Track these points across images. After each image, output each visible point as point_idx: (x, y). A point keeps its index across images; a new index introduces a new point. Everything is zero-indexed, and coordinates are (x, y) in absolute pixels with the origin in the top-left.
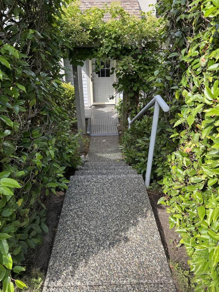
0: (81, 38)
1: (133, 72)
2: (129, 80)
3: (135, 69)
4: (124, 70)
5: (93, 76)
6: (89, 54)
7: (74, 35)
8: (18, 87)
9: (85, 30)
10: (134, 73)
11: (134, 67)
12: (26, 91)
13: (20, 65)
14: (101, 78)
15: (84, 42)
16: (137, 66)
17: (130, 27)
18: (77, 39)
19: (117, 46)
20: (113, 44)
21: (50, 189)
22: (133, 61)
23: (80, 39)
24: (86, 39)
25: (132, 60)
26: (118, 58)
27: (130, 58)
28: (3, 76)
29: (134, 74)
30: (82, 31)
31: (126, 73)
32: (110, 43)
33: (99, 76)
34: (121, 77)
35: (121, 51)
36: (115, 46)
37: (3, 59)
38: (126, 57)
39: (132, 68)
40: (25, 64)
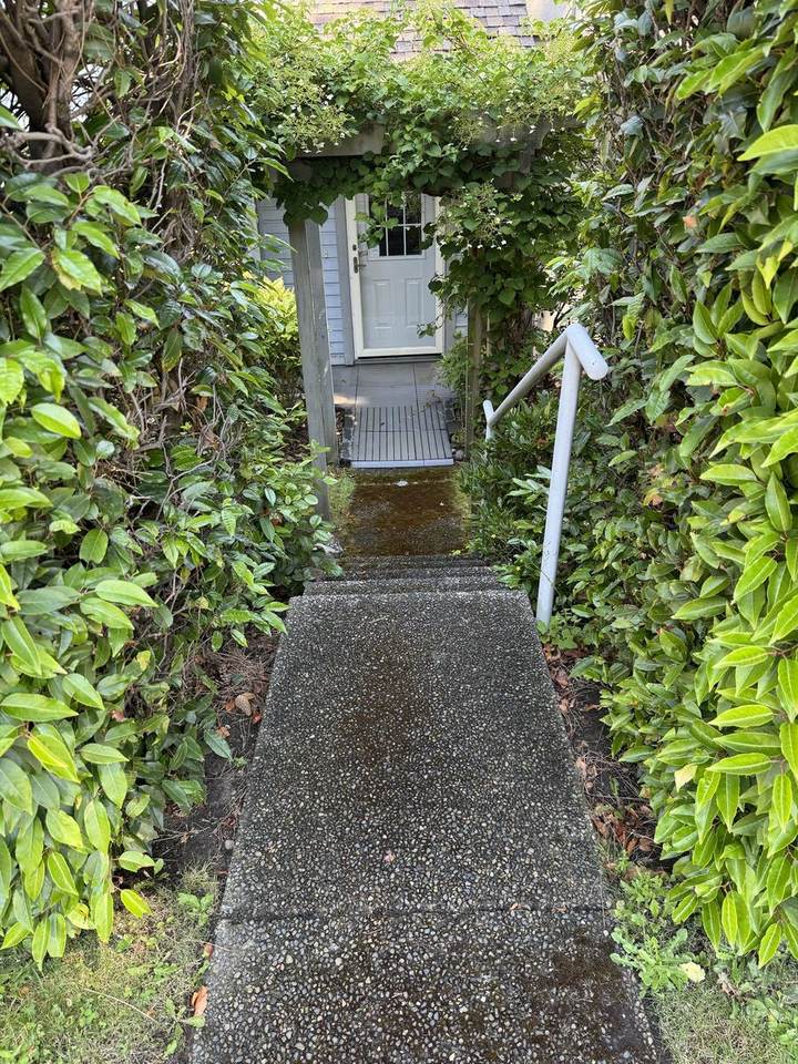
0: (318, 126)
1: (499, 239)
2: (487, 268)
3: (506, 231)
4: (467, 233)
5: (360, 254)
6: (345, 180)
7: (293, 115)
8: (135, 311)
9: (330, 97)
10: (504, 242)
11: (503, 223)
12: (157, 323)
13: (136, 244)
14: (387, 257)
15: (327, 140)
16: (512, 218)
17: (488, 82)
18: (302, 130)
19: (444, 153)
20: (429, 146)
21: (226, 631)
22: (499, 201)
23: (314, 128)
24: (334, 128)
25: (497, 196)
26: (445, 192)
27: (489, 192)
28: (103, 285)
29: (503, 246)
30: (319, 100)
31: (475, 244)
32: (416, 141)
33: (383, 253)
34: (459, 257)
35: (458, 167)
36: (436, 153)
37: (94, 230)
38: (475, 188)
39: (497, 226)
40: (149, 238)
